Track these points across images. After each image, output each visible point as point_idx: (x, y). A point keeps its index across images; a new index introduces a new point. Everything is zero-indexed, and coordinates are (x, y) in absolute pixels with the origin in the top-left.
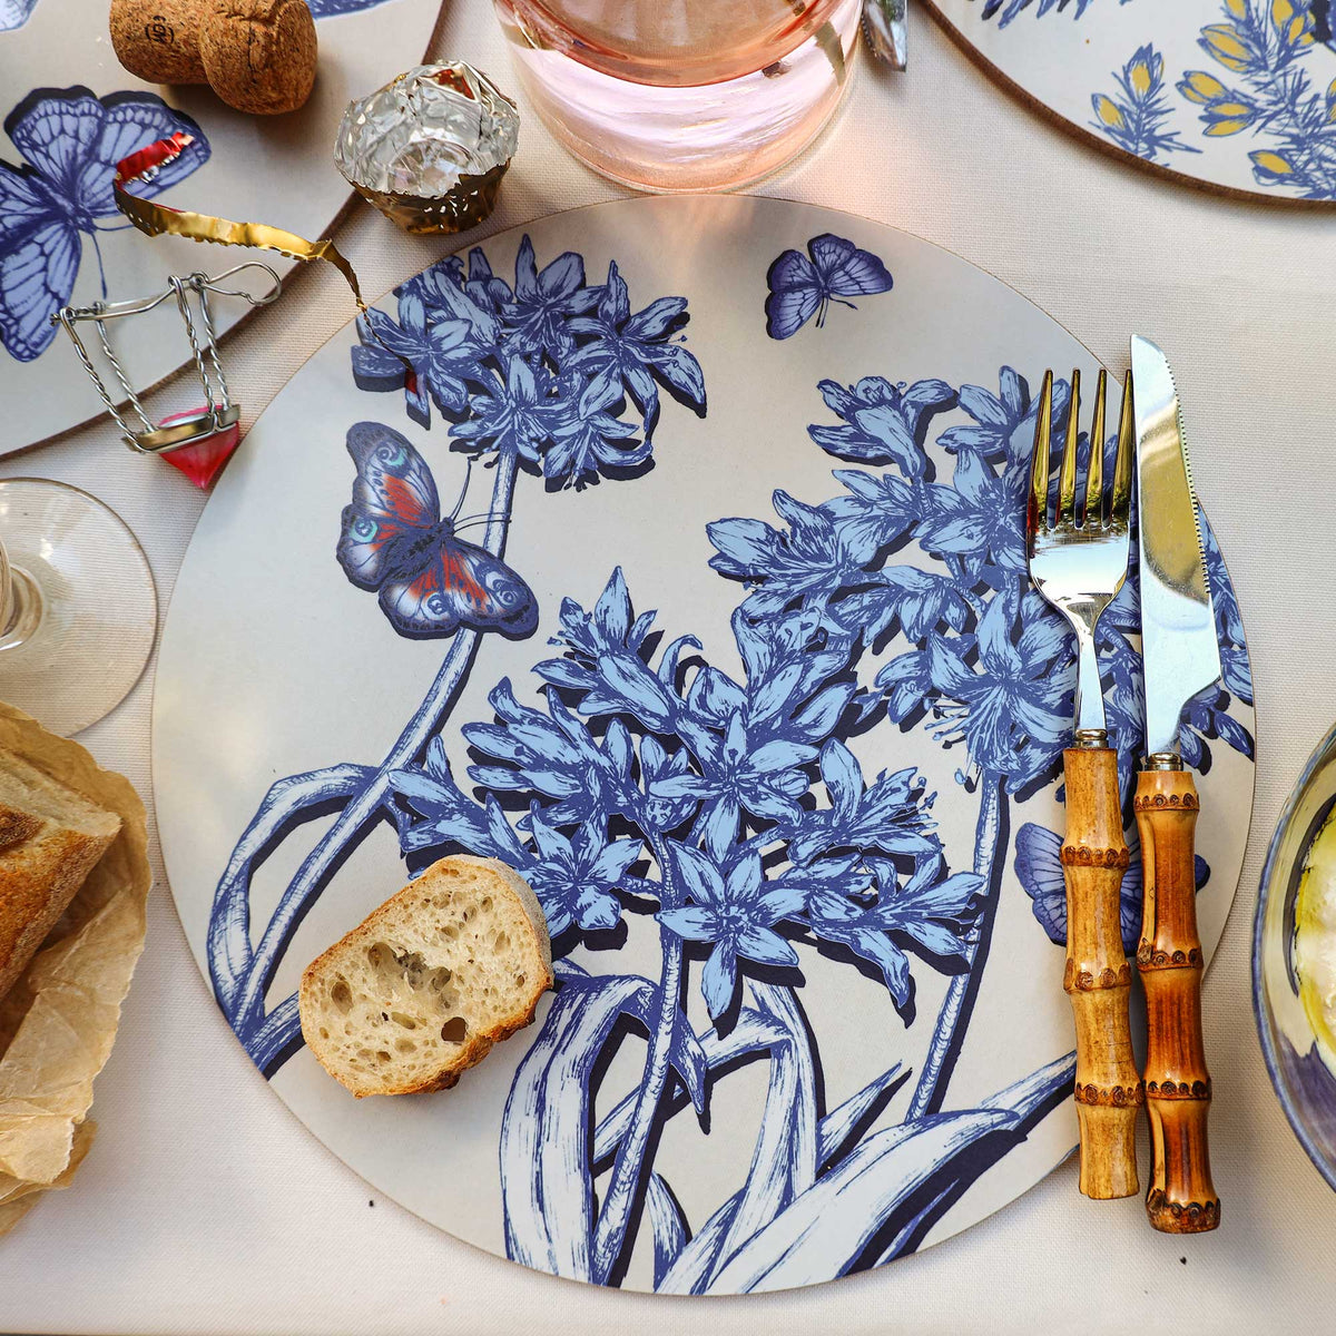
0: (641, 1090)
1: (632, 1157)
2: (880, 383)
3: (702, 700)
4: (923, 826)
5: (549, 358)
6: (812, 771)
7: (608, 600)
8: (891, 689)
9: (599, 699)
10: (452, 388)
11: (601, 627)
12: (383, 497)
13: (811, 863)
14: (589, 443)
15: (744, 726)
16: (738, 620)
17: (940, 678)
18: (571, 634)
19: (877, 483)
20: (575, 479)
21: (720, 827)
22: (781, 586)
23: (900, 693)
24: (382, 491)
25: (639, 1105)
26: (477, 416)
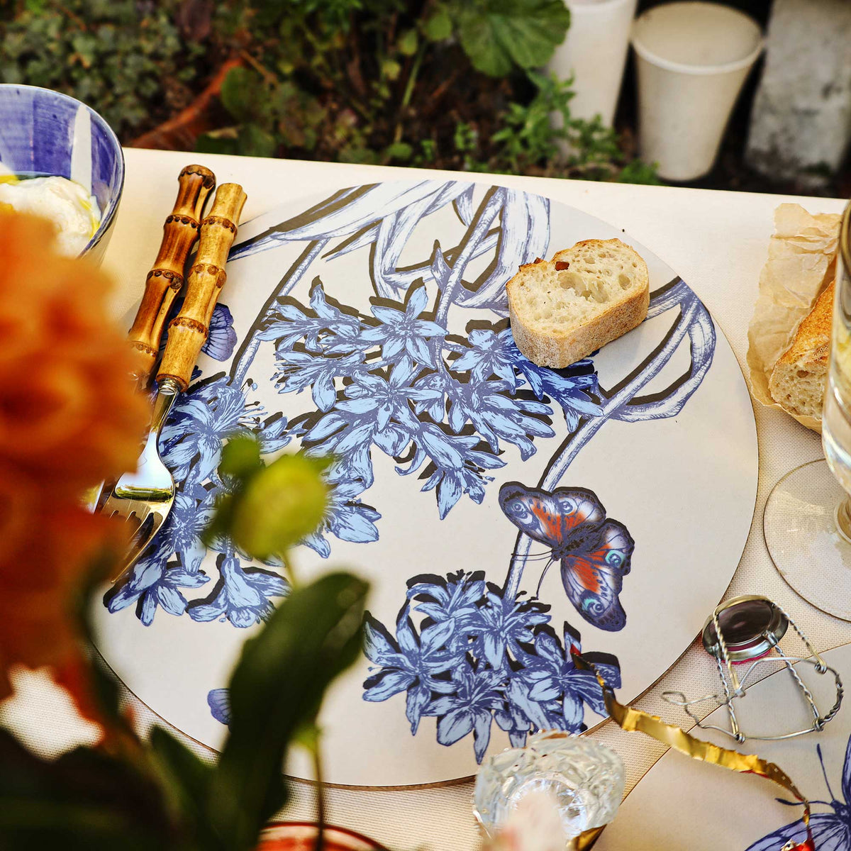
0: (469, 259)
1: (478, 233)
2: (237, 623)
3: (401, 438)
4: (284, 365)
5: (472, 665)
6: (341, 396)
7: (451, 501)
9: (465, 444)
10: (546, 649)
11: (458, 484)
12: (600, 579)
13: (352, 352)
14: (450, 601)
15: (377, 423)
16: (369, 481)
18: (479, 482)
20: (464, 578)
21: (402, 373)
22: (337, 499)
23: (277, 432)
24: (601, 582)
25: (471, 254)
26: (529, 628)
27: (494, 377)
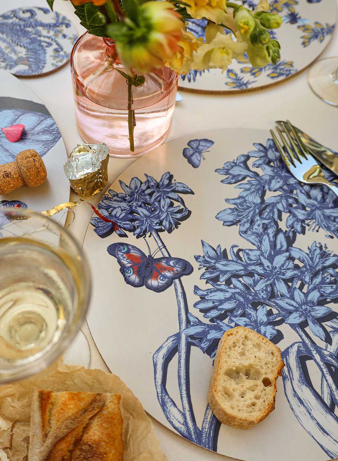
0: (323, 375)
2: (229, 163)
3: (249, 258)
4: (330, 254)
5: (146, 203)
6: (291, 258)
7: (206, 250)
8: (292, 227)
9: (223, 275)
10: (127, 224)
11: (209, 257)
12: (128, 260)
13: (312, 282)
14: (171, 216)
15: (265, 258)
16: (242, 234)
17: (301, 217)
18: (203, 264)
19: (247, 184)
20: (174, 227)
22: (245, 220)
23: (295, 226)
24: (127, 259)
27: (243, 315)
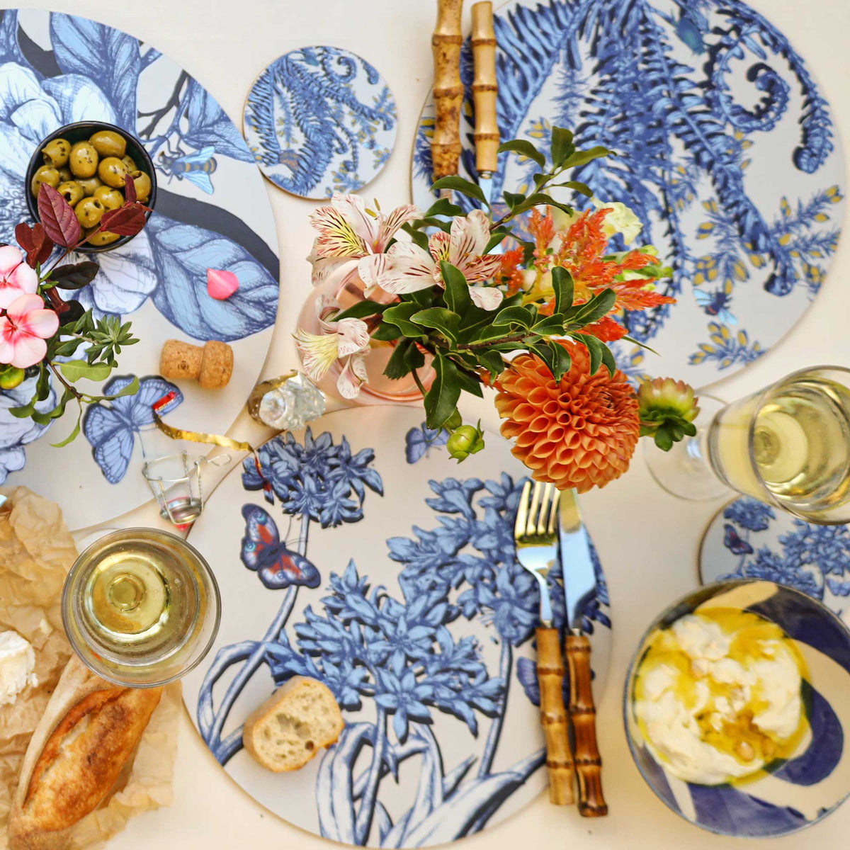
0: (371, 768)
1: (369, 795)
2: (452, 481)
3: (388, 610)
4: (478, 659)
5: (320, 475)
6: (433, 638)
7: (348, 572)
8: (463, 604)
9: (347, 612)
10: (282, 489)
11: (347, 583)
12: (257, 534)
13: (434, 675)
14: (338, 509)
15: (405, 621)
16: (401, 578)
17: (482, 599)
18: (334, 586)
19: (453, 521)
20: (333, 523)
21: (397, 662)
22: (416, 564)
23: (467, 606)
24: (257, 531)
25: (370, 774)
26: (293, 499)
27: (338, 665)
